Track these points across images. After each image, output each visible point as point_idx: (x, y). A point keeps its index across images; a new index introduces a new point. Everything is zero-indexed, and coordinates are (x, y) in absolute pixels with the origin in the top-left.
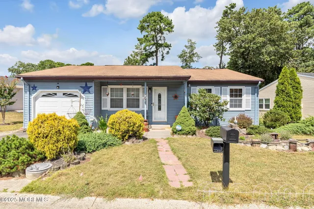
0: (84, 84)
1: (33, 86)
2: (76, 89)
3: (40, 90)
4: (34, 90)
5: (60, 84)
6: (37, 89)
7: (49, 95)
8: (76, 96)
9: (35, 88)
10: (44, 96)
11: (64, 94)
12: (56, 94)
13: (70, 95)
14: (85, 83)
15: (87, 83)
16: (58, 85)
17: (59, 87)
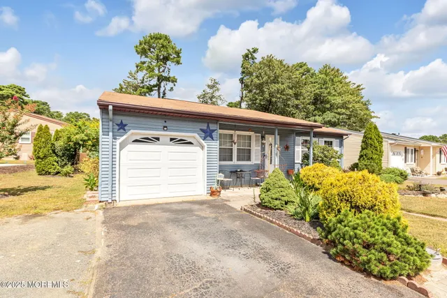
0: (204, 126)
1: (119, 122)
2: (194, 132)
3: (132, 131)
4: (122, 131)
5: (169, 124)
6: (126, 128)
7: (146, 140)
8: (190, 143)
9: (122, 126)
10: (136, 141)
11: (171, 139)
12: (158, 139)
13: (182, 142)
14: (206, 125)
15: (210, 125)
16: (165, 125)
17: (166, 127)
